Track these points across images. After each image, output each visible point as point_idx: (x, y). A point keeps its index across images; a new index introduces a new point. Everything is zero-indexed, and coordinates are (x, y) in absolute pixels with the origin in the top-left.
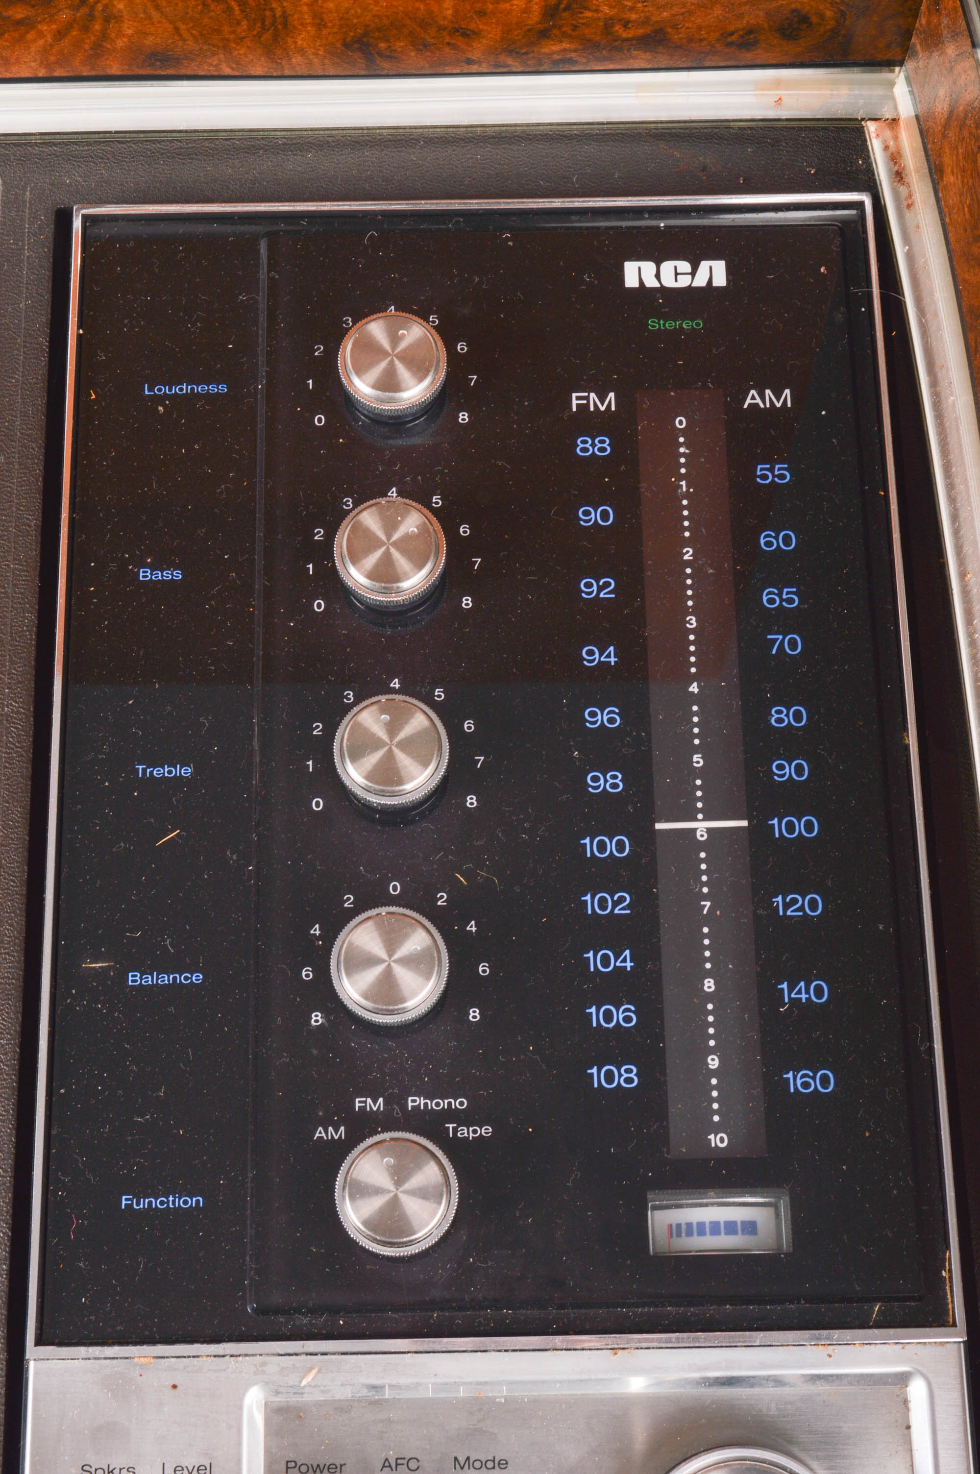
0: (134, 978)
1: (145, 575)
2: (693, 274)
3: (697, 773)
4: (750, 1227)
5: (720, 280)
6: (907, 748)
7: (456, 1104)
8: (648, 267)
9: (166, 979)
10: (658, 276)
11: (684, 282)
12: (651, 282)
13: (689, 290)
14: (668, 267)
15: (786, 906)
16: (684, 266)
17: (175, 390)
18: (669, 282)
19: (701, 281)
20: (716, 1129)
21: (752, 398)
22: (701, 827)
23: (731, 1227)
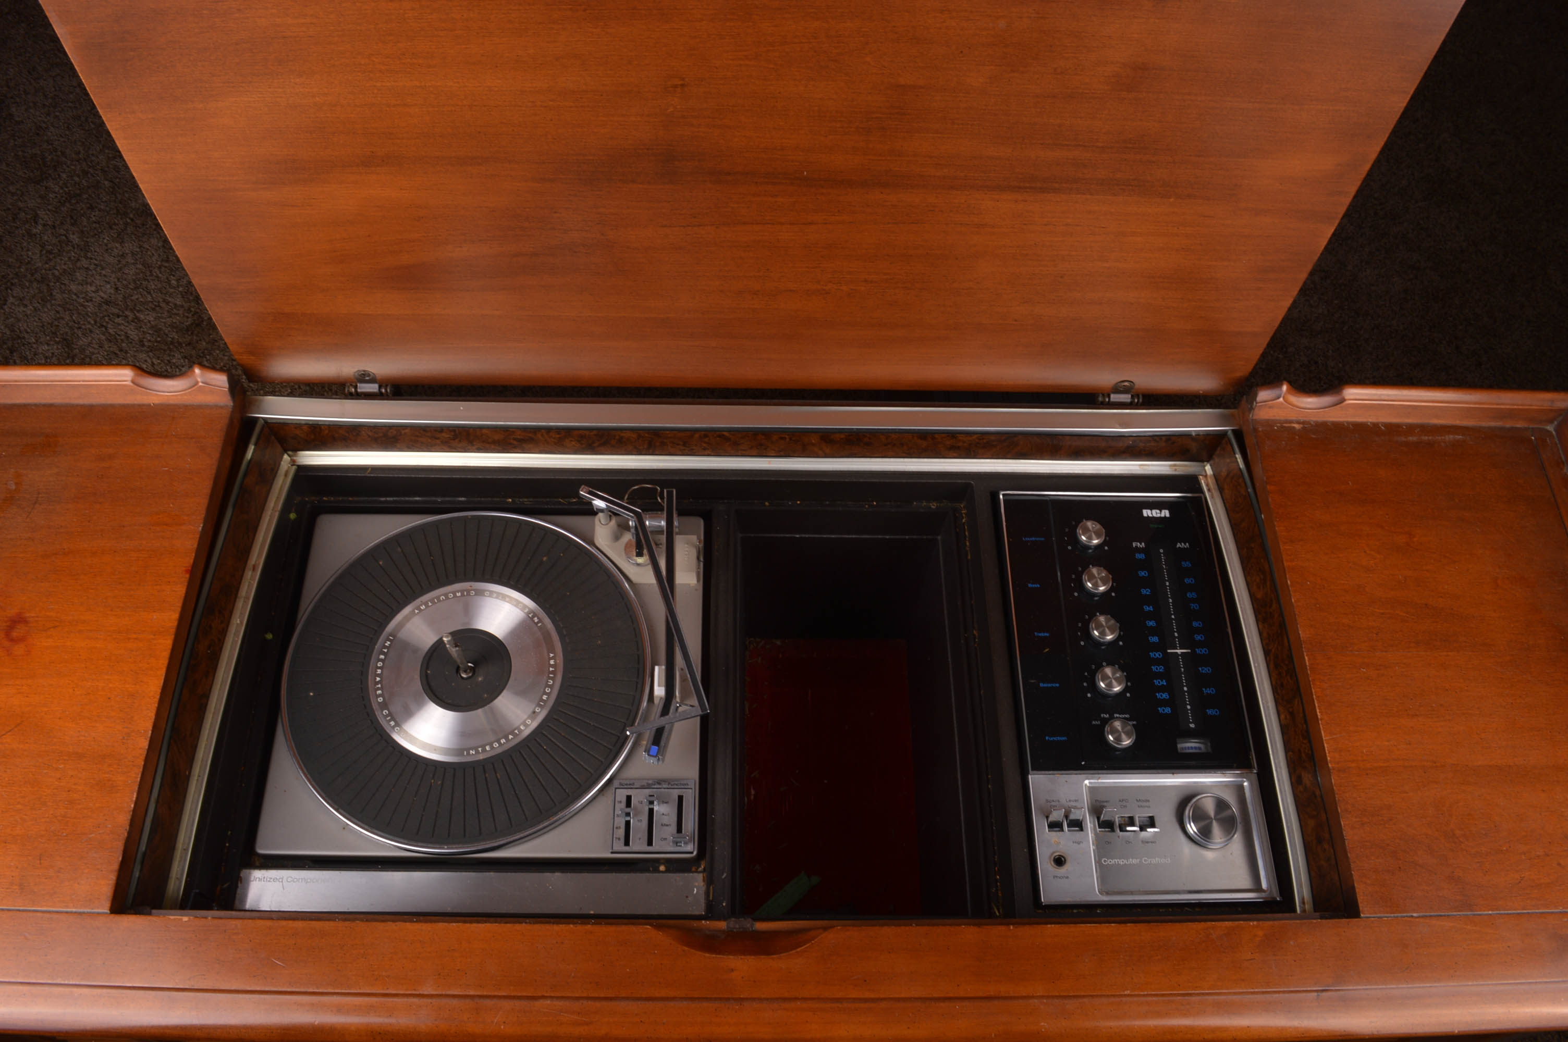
0: (1041, 685)
1: (1030, 585)
2: (1161, 513)
3: (1176, 637)
4: (1200, 748)
5: (1168, 515)
6: (1228, 633)
7: (1126, 716)
8: (1149, 511)
9: (1049, 685)
10: (1152, 514)
11: (1159, 515)
12: (1150, 515)
13: (1160, 518)
14: (1154, 511)
15: (1202, 670)
16: (1158, 511)
17: (1031, 539)
18: (1155, 515)
19: (1163, 515)
20: (1191, 723)
21: (1179, 545)
22: (1179, 651)
23: (1195, 748)
